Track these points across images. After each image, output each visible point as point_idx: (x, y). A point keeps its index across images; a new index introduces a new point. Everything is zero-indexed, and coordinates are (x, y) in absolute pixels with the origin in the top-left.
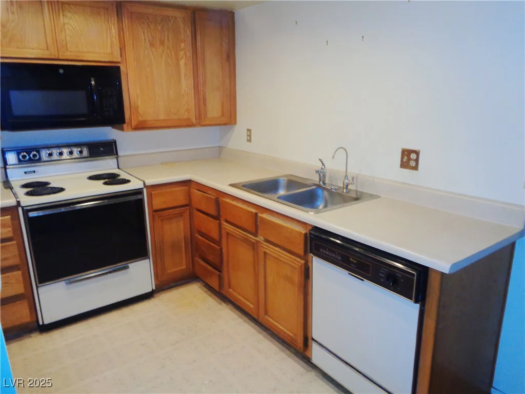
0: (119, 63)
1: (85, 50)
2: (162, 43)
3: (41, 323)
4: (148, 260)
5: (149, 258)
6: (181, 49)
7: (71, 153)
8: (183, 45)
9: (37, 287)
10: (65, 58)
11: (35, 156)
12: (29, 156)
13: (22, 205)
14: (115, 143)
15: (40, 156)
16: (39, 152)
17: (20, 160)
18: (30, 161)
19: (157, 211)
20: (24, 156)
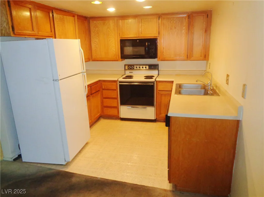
0: (157, 37)
1: (147, 33)
2: (175, 28)
3: (120, 117)
4: (154, 108)
5: (155, 107)
6: (183, 29)
7: (143, 67)
8: (184, 28)
9: (120, 106)
10: (140, 36)
11: (132, 67)
12: (131, 67)
13: (119, 80)
14: (158, 65)
15: (134, 68)
16: (134, 66)
17: (128, 68)
18: (131, 69)
19: (159, 91)
20: (129, 67)
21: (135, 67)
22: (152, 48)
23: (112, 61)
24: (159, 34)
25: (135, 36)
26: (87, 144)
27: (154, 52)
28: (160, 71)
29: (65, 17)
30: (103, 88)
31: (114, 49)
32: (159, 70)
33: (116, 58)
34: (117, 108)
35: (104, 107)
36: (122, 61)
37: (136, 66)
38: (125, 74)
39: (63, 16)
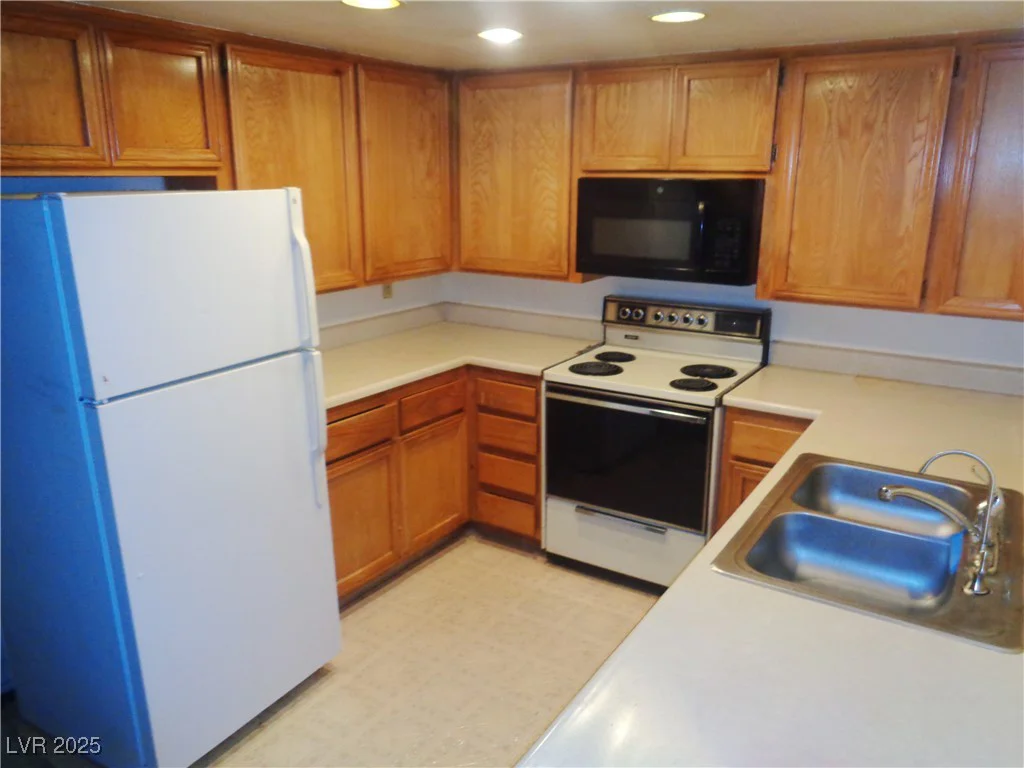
0: (763, 172)
1: (714, 152)
3: (543, 546)
4: (701, 538)
5: (705, 535)
7: (686, 319)
9: (546, 499)
11: (638, 314)
12: (630, 313)
13: (546, 378)
14: (765, 316)
15: (645, 315)
16: (644, 310)
17: (619, 318)
18: (629, 321)
19: (739, 459)
20: (625, 313)
21: (652, 311)
22: (729, 229)
23: (543, 277)
24: (773, 158)
25: (652, 164)
26: (319, 675)
27: (736, 251)
28: (779, 346)
29: (290, 75)
30: (482, 401)
31: (553, 225)
32: (774, 336)
33: (559, 265)
34: (533, 501)
35: (480, 486)
36: (584, 280)
37: (656, 308)
38: (604, 343)
39: (278, 74)
